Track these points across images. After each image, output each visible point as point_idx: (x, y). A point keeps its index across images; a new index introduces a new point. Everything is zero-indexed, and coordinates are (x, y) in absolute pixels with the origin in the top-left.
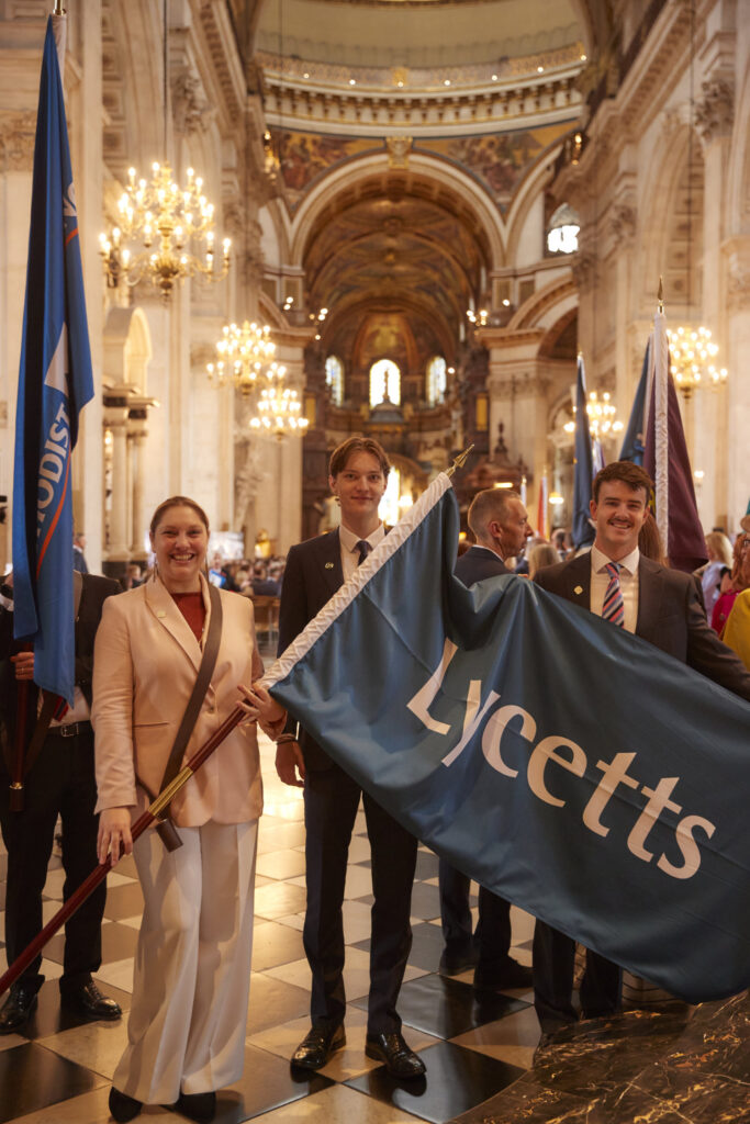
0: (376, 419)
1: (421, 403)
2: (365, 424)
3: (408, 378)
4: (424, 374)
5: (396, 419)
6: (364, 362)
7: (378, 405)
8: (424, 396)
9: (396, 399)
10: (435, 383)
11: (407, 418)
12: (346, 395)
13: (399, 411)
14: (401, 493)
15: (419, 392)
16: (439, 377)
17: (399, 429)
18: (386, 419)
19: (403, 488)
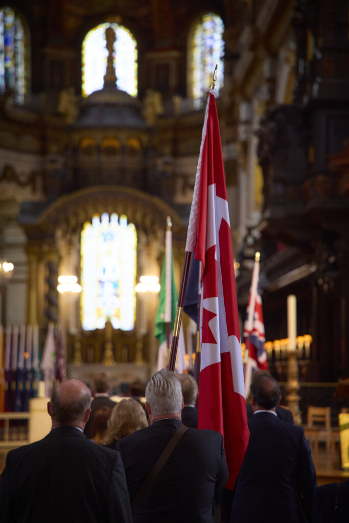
0: (90, 120)
1: (177, 101)
2: (70, 129)
3: (151, 56)
4: (183, 48)
5: (131, 121)
6: (71, 23)
7: (96, 93)
8: (183, 88)
9: (128, 83)
10: (204, 63)
11: (151, 121)
12: (36, 84)
13: (135, 106)
14: (140, 271)
15: (173, 81)
16: (211, 51)
17: (135, 143)
18: (110, 119)
19: (144, 260)
